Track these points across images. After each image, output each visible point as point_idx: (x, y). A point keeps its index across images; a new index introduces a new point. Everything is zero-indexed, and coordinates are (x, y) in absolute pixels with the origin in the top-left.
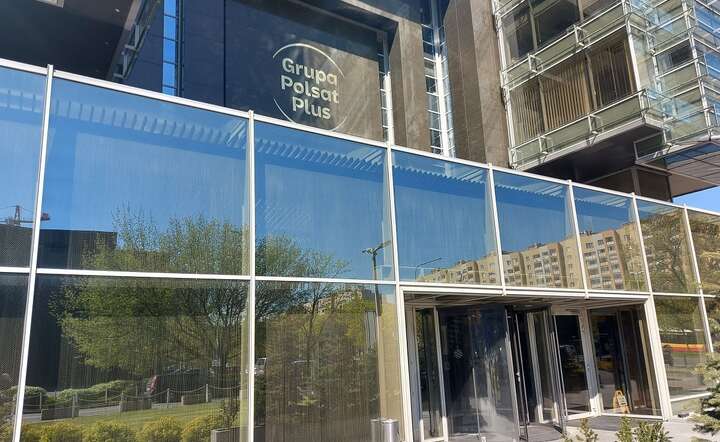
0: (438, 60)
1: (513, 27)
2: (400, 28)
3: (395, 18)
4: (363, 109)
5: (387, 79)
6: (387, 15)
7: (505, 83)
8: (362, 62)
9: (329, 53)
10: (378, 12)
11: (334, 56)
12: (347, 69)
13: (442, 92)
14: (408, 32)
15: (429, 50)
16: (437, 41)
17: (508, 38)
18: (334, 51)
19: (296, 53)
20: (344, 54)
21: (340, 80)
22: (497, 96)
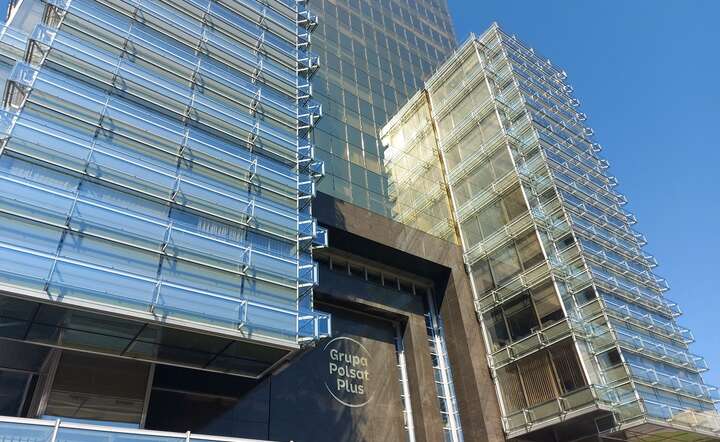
0: (438, 340)
1: (491, 321)
2: (410, 321)
3: (406, 314)
4: (387, 383)
5: (402, 357)
6: (401, 312)
7: (491, 363)
8: (384, 346)
9: (360, 341)
10: (395, 310)
11: (365, 343)
12: (374, 352)
13: (443, 366)
14: (416, 322)
15: (430, 333)
16: (435, 326)
17: (489, 329)
18: (364, 339)
19: (340, 344)
20: (371, 341)
21: (369, 361)
22: (487, 374)
